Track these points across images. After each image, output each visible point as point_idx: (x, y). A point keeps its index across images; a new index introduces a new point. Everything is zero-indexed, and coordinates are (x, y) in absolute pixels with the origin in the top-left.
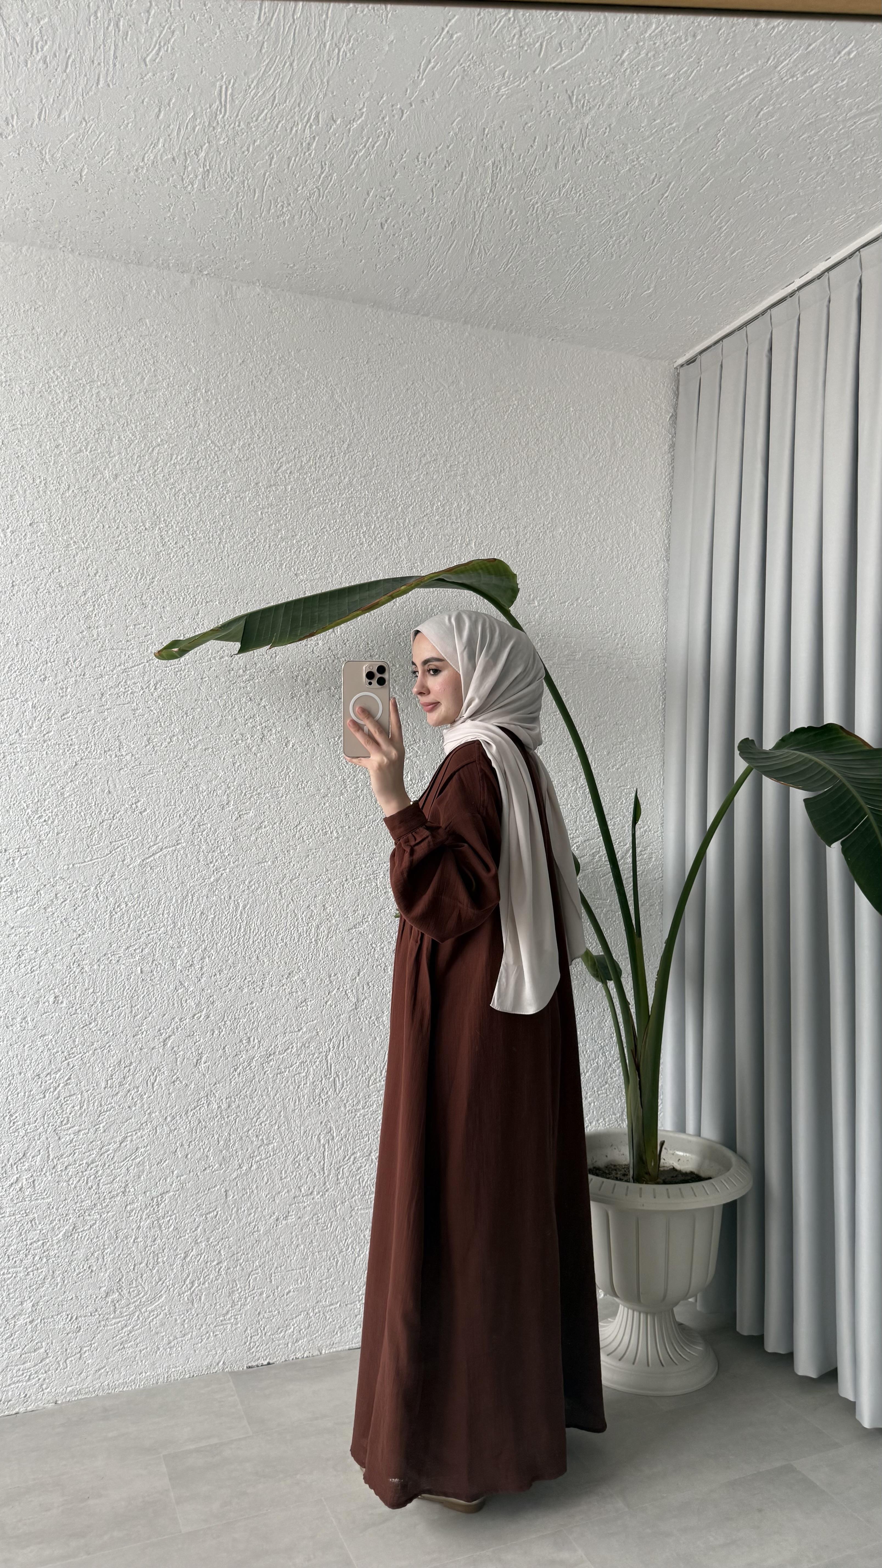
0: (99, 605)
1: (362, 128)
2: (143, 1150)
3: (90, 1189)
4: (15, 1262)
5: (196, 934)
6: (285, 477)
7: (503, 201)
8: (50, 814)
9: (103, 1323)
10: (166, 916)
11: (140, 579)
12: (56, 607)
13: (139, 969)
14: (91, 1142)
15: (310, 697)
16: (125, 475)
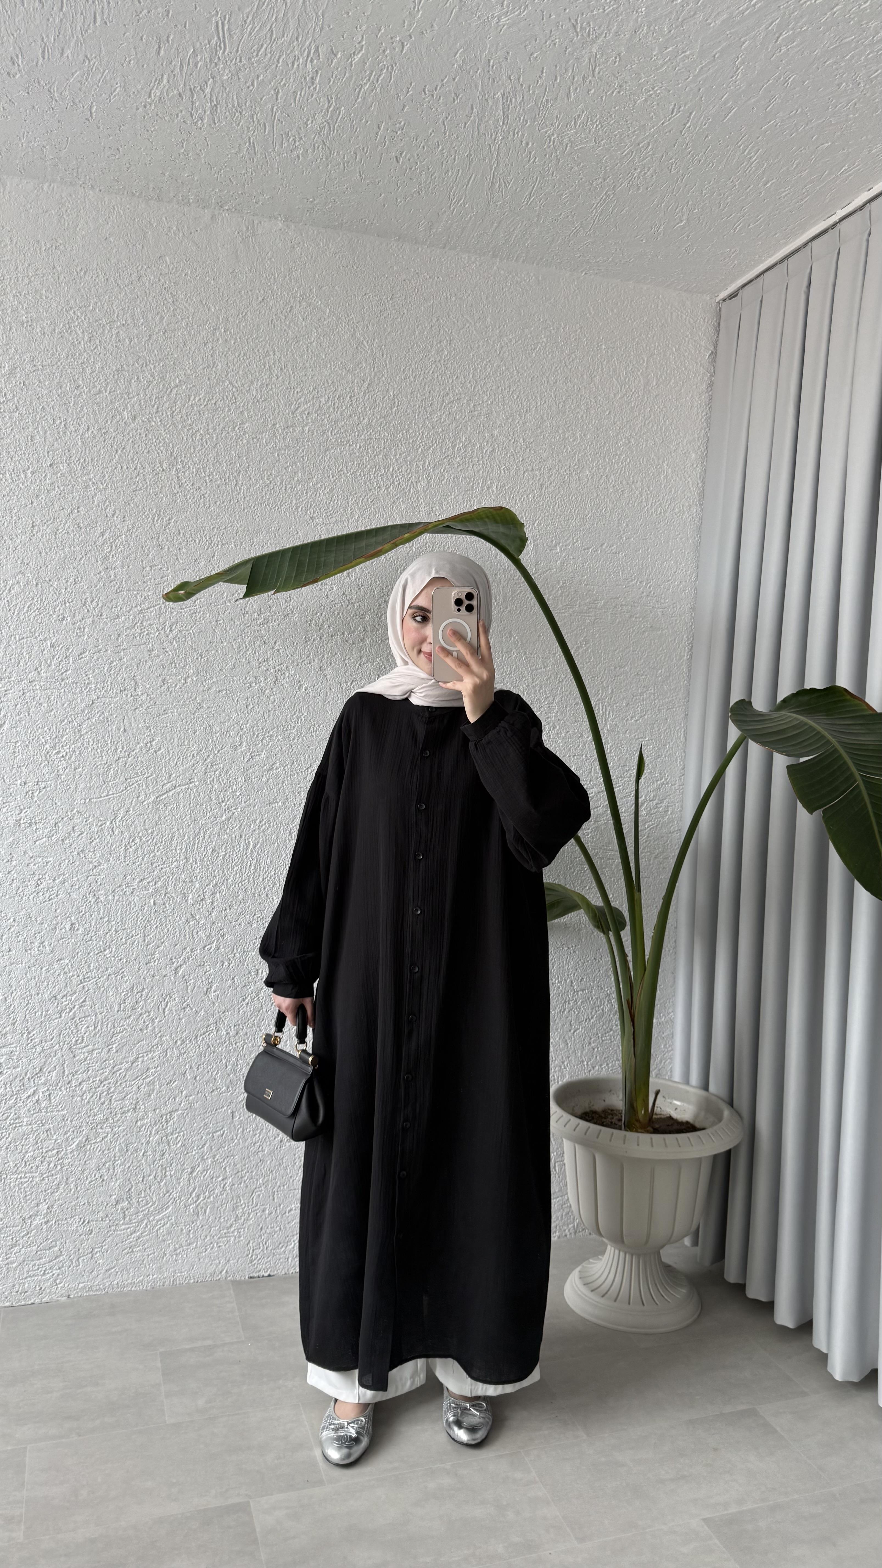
0: (116, 546)
1: (363, 61)
2: (153, 1070)
3: (102, 1104)
4: (32, 1168)
5: (208, 869)
6: (303, 418)
7: (518, 133)
8: (68, 750)
9: (113, 1228)
10: (178, 851)
11: (157, 521)
12: (74, 547)
13: (152, 901)
14: (105, 1061)
15: (323, 642)
16: (143, 416)
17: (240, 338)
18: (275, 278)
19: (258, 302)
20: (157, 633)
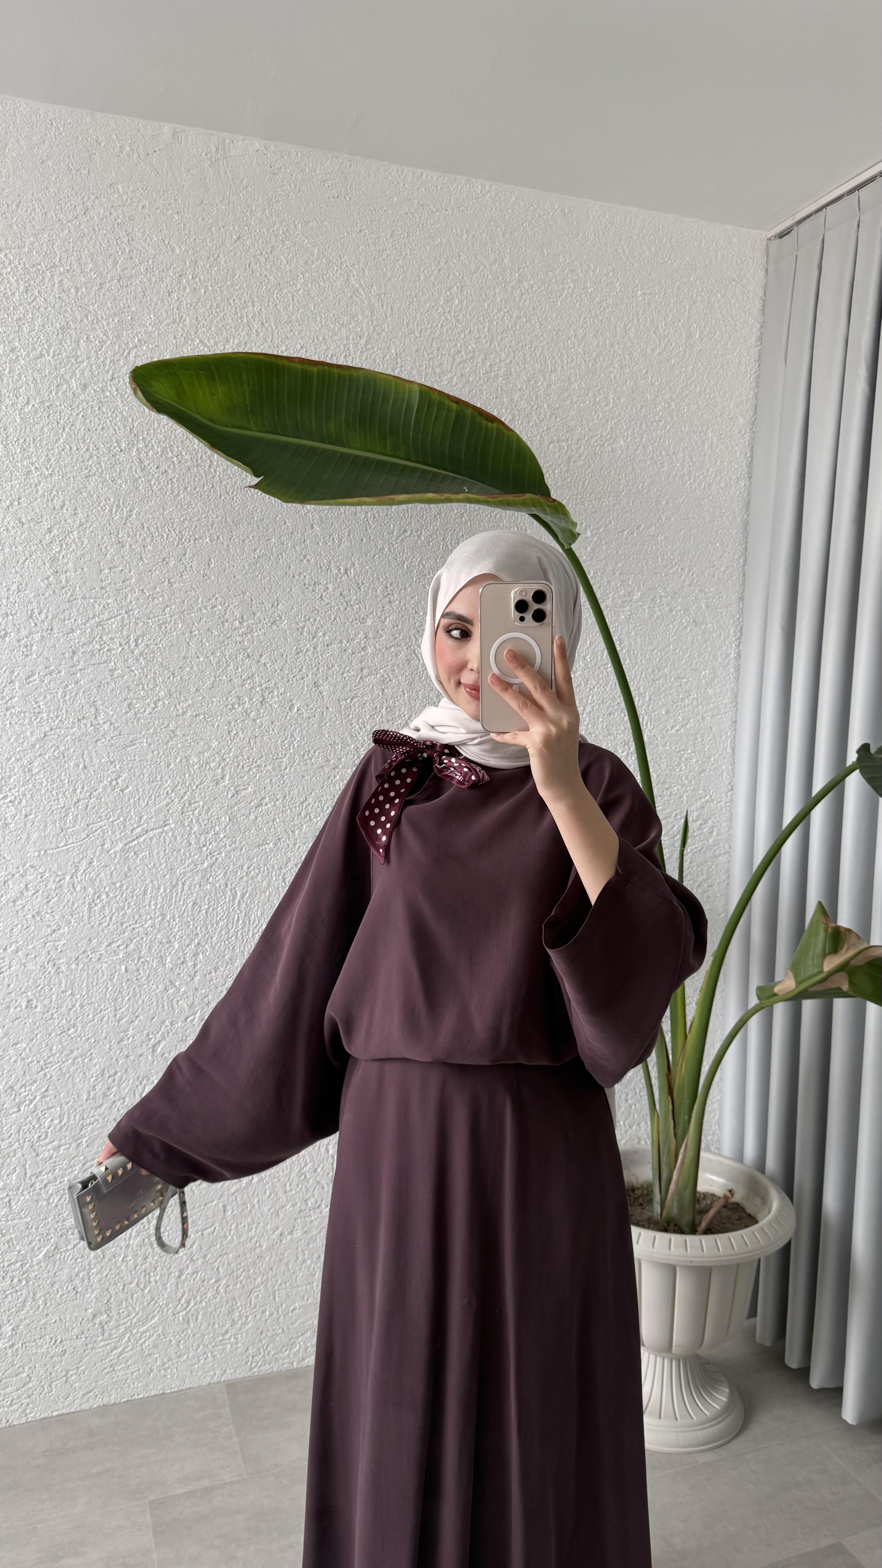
0: (67, 545)
5: (189, 927)
8: (17, 794)
10: (153, 907)
11: (116, 512)
13: (123, 967)
14: (73, 1158)
15: (318, 652)
16: (95, 384)
17: (211, 286)
18: (251, 211)
19: (233, 241)
20: (120, 649)
